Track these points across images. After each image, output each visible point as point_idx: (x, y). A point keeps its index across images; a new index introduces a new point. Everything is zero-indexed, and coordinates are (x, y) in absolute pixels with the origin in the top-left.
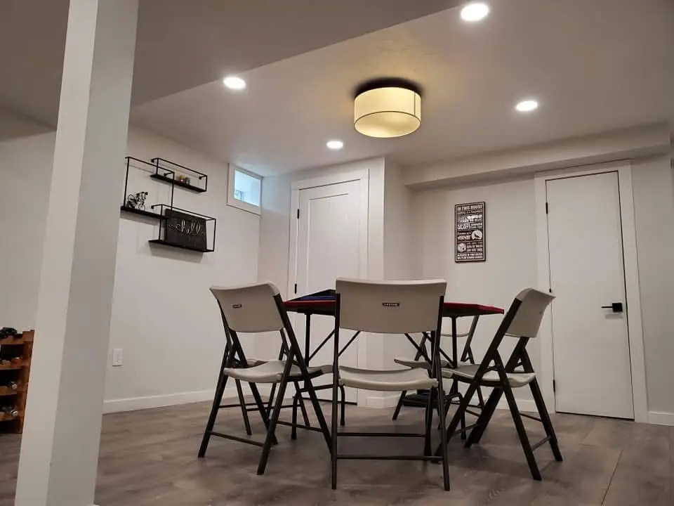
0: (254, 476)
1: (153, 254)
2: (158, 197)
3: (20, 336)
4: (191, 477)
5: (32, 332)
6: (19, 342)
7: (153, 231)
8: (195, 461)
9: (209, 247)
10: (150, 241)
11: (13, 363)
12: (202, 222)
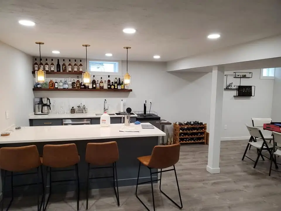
0: (253, 168)
1: (235, 99)
2: (237, 83)
3: (204, 125)
4: (238, 165)
5: (206, 124)
6: (204, 126)
7: (235, 93)
8: (240, 161)
9: (253, 95)
10: (234, 96)
11: (203, 130)
12: (250, 87)
